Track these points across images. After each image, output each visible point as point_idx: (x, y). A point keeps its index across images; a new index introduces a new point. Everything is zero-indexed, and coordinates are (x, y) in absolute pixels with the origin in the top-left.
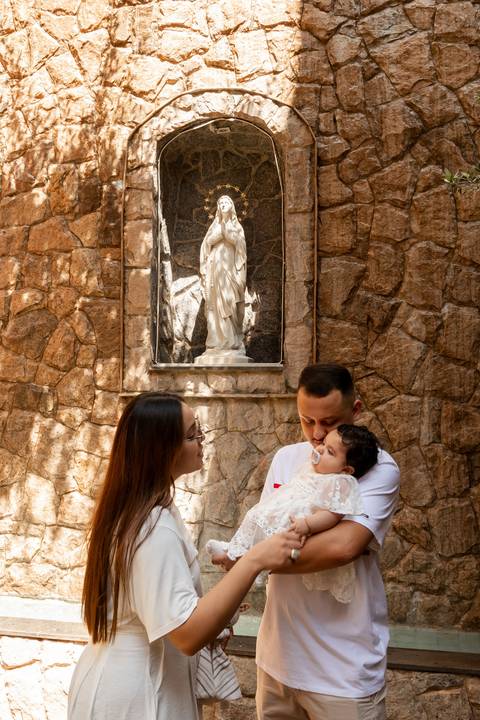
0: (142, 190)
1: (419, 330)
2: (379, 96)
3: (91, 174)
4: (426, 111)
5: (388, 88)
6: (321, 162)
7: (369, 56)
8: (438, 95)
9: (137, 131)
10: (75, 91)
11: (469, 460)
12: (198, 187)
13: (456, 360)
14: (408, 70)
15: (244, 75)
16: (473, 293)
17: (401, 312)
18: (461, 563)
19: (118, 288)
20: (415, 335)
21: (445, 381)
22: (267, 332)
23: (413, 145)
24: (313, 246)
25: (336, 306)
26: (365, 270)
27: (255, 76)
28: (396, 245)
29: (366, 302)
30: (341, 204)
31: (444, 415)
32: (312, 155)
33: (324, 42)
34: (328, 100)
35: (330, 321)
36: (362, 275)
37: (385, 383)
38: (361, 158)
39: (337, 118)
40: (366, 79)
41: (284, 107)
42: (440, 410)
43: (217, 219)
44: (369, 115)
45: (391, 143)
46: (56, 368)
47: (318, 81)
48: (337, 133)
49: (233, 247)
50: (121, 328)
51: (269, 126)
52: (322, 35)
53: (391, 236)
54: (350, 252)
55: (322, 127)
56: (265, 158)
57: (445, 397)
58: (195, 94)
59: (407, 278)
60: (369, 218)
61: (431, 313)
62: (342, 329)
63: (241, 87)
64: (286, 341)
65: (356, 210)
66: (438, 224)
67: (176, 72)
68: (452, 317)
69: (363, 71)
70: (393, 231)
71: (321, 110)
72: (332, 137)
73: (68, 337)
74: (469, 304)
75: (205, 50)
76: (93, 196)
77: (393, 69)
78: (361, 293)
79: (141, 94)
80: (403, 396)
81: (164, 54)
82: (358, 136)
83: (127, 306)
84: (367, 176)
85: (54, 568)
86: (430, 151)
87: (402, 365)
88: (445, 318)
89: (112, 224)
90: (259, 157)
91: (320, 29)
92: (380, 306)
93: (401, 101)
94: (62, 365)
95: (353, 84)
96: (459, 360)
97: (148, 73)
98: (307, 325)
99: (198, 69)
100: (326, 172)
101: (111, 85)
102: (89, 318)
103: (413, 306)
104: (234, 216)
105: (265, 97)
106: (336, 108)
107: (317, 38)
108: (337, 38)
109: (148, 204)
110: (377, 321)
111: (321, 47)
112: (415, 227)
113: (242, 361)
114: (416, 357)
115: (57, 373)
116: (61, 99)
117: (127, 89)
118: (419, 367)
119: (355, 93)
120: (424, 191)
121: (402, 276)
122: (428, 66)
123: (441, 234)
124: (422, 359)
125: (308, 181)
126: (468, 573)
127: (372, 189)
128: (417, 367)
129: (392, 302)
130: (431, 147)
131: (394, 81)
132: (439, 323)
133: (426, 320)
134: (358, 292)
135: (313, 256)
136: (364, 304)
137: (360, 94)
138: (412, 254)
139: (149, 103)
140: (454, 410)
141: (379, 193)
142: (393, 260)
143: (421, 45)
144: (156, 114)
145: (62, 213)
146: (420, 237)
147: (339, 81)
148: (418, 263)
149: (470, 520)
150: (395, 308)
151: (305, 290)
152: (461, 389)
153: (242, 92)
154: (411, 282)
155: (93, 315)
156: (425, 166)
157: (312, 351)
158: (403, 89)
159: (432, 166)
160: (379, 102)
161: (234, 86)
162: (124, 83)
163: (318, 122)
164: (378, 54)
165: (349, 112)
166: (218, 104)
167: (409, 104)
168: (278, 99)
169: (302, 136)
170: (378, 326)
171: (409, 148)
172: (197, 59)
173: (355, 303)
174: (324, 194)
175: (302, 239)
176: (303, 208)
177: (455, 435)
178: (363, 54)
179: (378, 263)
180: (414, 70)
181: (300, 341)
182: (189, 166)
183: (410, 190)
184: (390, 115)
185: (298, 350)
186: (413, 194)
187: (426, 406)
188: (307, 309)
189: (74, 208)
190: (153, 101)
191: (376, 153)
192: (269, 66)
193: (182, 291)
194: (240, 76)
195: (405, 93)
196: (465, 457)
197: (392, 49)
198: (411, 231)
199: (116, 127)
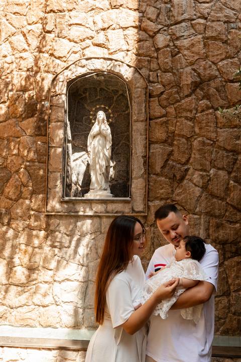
0: (59, 107)
1: (199, 182)
2: (179, 65)
3: (31, 98)
4: (202, 74)
5: (184, 61)
6: (151, 96)
7: (174, 45)
8: (208, 66)
9: (56, 76)
10: (24, 55)
11: (223, 247)
12: (86, 105)
13: (217, 197)
14: (193, 53)
15: (112, 51)
16: (225, 164)
17: (190, 172)
18: (220, 300)
19: (45, 157)
20: (197, 184)
21: (211, 207)
22: (121, 181)
23: (196, 89)
24: (146, 138)
25: (158, 169)
26: (172, 151)
27: (118, 52)
28: (188, 139)
29: (173, 167)
30: (160, 117)
31: (211, 224)
32: (146, 92)
33: (152, 37)
34: (154, 66)
35: (154, 176)
36: (171, 154)
37: (182, 208)
38: (170, 95)
39: (159, 75)
40: (173, 56)
41: (132, 68)
42: (209, 222)
43: (97, 123)
44: (174, 74)
45: (185, 88)
46: (11, 199)
47: (149, 56)
48: (158, 82)
49: (105, 137)
50: (46, 179)
51: (125, 77)
52: (151, 33)
53: (185, 134)
54: (164, 142)
55: (151, 79)
56: (120, 92)
57: (212, 216)
58: (87, 59)
59: (193, 156)
60: (174, 125)
61: (204, 173)
62: (161, 181)
63: (110, 57)
64: (132, 186)
65: (168, 120)
66: (207, 129)
67: (77, 48)
68: (215, 175)
69: (171, 52)
70: (186, 132)
71: (151, 71)
72: (156, 84)
73: (18, 183)
74: (223, 169)
75: (92, 38)
76: (31, 109)
77: (186, 52)
78: (170, 162)
79: (59, 58)
80: (191, 215)
81: (71, 38)
82: (169, 84)
83: (50, 167)
84: (173, 104)
85: (6, 308)
86: (204, 93)
87: (190, 199)
88: (211, 176)
89: (42, 124)
90: (117, 91)
91: (150, 31)
92: (180, 169)
93: (190, 68)
94: (13, 198)
95: (166, 58)
96: (218, 197)
97: (63, 47)
98: (143, 178)
99: (89, 47)
100: (152, 101)
101: (43, 52)
102: (29, 173)
103: (196, 170)
104: (105, 122)
105: (122, 62)
106: (158, 70)
107: (149, 35)
108: (159, 35)
109: (62, 114)
110: (178, 177)
111: (151, 40)
112: (197, 130)
113: (110, 196)
114: (198, 195)
115: (11, 202)
116: (17, 58)
117: (52, 55)
118: (199, 200)
119: (167, 63)
120: (201, 112)
121: (191, 155)
122: (203, 52)
123: (209, 134)
124: (200, 196)
125: (144, 105)
126: (223, 306)
127: (175, 110)
128: (198, 200)
129: (186, 167)
130: (204, 91)
131: (186, 58)
132: (208, 178)
133: (202, 177)
134: (169, 162)
135: (146, 143)
136: (172, 168)
137: (170, 63)
138: (195, 143)
139: (63, 63)
140: (216, 222)
141: (180, 113)
142: (186, 146)
143: (199, 42)
144: (67, 68)
145: (15, 117)
146: (199, 135)
147: (159, 57)
148: (198, 148)
149: (224, 278)
150: (187, 170)
151: (142, 160)
152: (219, 212)
153: (111, 60)
154: (195, 157)
155: (31, 171)
156: (202, 100)
157: (146, 192)
158: (190, 62)
159: (205, 101)
160: (179, 68)
161: (107, 56)
162: (50, 52)
163: (149, 76)
164: (179, 44)
165: (165, 72)
166: (99, 65)
167: (194, 70)
168: (129, 64)
169: (141, 83)
170: (178, 179)
171: (194, 91)
172: (88, 42)
173: (167, 168)
174: (152, 112)
175: (141, 134)
176: (142, 119)
177: (216, 235)
178: (171, 44)
179: (179, 148)
180: (196, 53)
181: (140, 186)
182: (82, 95)
183: (194, 112)
184: (185, 75)
185: (138, 191)
186: (196, 114)
187: (202, 220)
188: (143, 171)
189: (22, 115)
190: (65, 62)
191: (178, 93)
192: (125, 47)
193: (77, 159)
194: (110, 52)
195: (192, 64)
196: (222, 246)
197: (186, 43)
198: (195, 132)
199: (44, 75)
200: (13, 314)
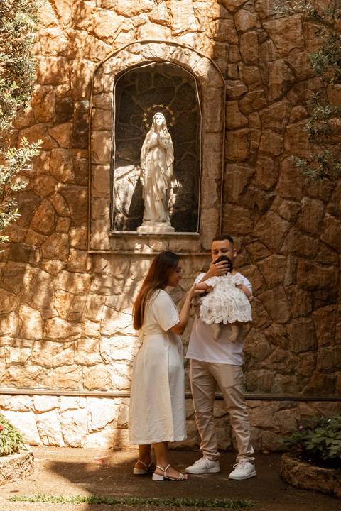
0: (104, 109)
1: (287, 214)
2: (268, 56)
3: (65, 94)
4: (297, 70)
5: (274, 51)
6: (228, 98)
7: (262, 27)
8: (305, 60)
9: (101, 65)
10: (53, 31)
11: (312, 294)
13: (308, 233)
14: (287, 40)
15: (177, 32)
16: (320, 191)
17: (276, 201)
18: (304, 356)
19: (86, 178)
20: (284, 217)
21: (300, 246)
22: (183, 209)
23: (288, 91)
24: (221, 156)
25: (235, 196)
26: (255, 173)
27: (185, 33)
28: (275, 158)
29: (254, 194)
30: (240, 128)
31: (299, 267)
32: (223, 93)
33: (233, 13)
34: (234, 55)
35: (231, 206)
36: (253, 176)
37: (263, 246)
38: (254, 98)
39: (240, 68)
40: (260, 43)
41: (204, 59)
42: (297, 264)
43: (153, 129)
44: (261, 68)
45: (274, 89)
46: (42, 233)
47: (227, 41)
48: (239, 79)
49: (165, 150)
50: (88, 206)
51: (194, 70)
52: (232, 9)
53: (272, 152)
54: (245, 160)
55: (230, 73)
56: (185, 81)
57: (300, 256)
58: (143, 43)
59: (280, 180)
60: (258, 139)
61: (294, 203)
62: (239, 212)
63: (174, 41)
64: (202, 218)
65: (250, 132)
66: (301, 145)
67: (128, 24)
68: (307, 205)
69: (258, 37)
70: (273, 149)
71: (229, 62)
72: (236, 82)
73: (49, 211)
74: (317, 198)
75: (150, 10)
76: (66, 110)
77: (278, 38)
78: (251, 188)
79: (103, 38)
80: (275, 255)
81: (120, 10)
82: (253, 83)
83: (93, 191)
84: (258, 110)
85: (41, 368)
86: (299, 96)
87: (275, 235)
88: (303, 206)
89: (82, 132)
90: (181, 79)
91: (230, 5)
92: (263, 198)
93: (281, 61)
94: (46, 231)
95: (251, 46)
96: (309, 233)
97: (109, 23)
98: (216, 208)
99: (144, 24)
100: (232, 105)
101: (80, 29)
102: (65, 199)
103: (283, 198)
104: (165, 128)
105: (192, 50)
106: (239, 61)
107: (228, 10)
108: (242, 12)
109: (108, 120)
110: (260, 206)
111: (231, 17)
112: (287, 146)
113: (170, 230)
114: (284, 231)
115: (42, 236)
116: (41, 36)
117: (92, 33)
118: (285, 237)
119: (252, 53)
120: (293, 123)
121: (278, 178)
122: (300, 39)
123: (303, 152)
124: (287, 232)
125: (219, 112)
126: (308, 362)
127: (261, 119)
128: (284, 237)
129: (271, 195)
130: (300, 94)
131: (278, 46)
132: (299, 209)
133: (291, 207)
134: (249, 188)
135: (221, 162)
136: (253, 195)
137: (256, 53)
138: (284, 164)
139: (108, 46)
140: (305, 265)
141: (265, 122)
142: (272, 168)
143: (296, 24)
144: (114, 55)
145: (43, 122)
146: (290, 153)
147: (242, 43)
148: (288, 170)
149: (311, 330)
150: (272, 198)
151: (215, 185)
152: (310, 251)
153: (176, 45)
154: (283, 183)
155: (68, 196)
156: (295, 106)
157: (219, 225)
158: (283, 53)
159: (299, 107)
160: (267, 59)
161: (170, 40)
162: (90, 29)
163: (227, 71)
164: (269, 27)
165: (248, 65)
166: (158, 52)
167: (287, 63)
168: (200, 52)
169: (216, 80)
170: (260, 210)
171: (285, 94)
172: (144, 16)
173: (247, 195)
174: (229, 121)
175: (215, 151)
176: (216, 130)
177: (305, 279)
178: (259, 25)
179: (263, 169)
180: (291, 40)
181: (211, 218)
183: (285, 122)
184: (274, 71)
185: (209, 225)
186: (287, 125)
187: (289, 261)
188: (216, 199)
189: (52, 119)
190: (111, 44)
191: (264, 95)
192: (195, 27)
193: (122, 177)
194: (174, 32)
195: (285, 55)
196: (310, 293)
197: (278, 24)
198: (285, 149)
199: (85, 61)
200: (49, 375)
